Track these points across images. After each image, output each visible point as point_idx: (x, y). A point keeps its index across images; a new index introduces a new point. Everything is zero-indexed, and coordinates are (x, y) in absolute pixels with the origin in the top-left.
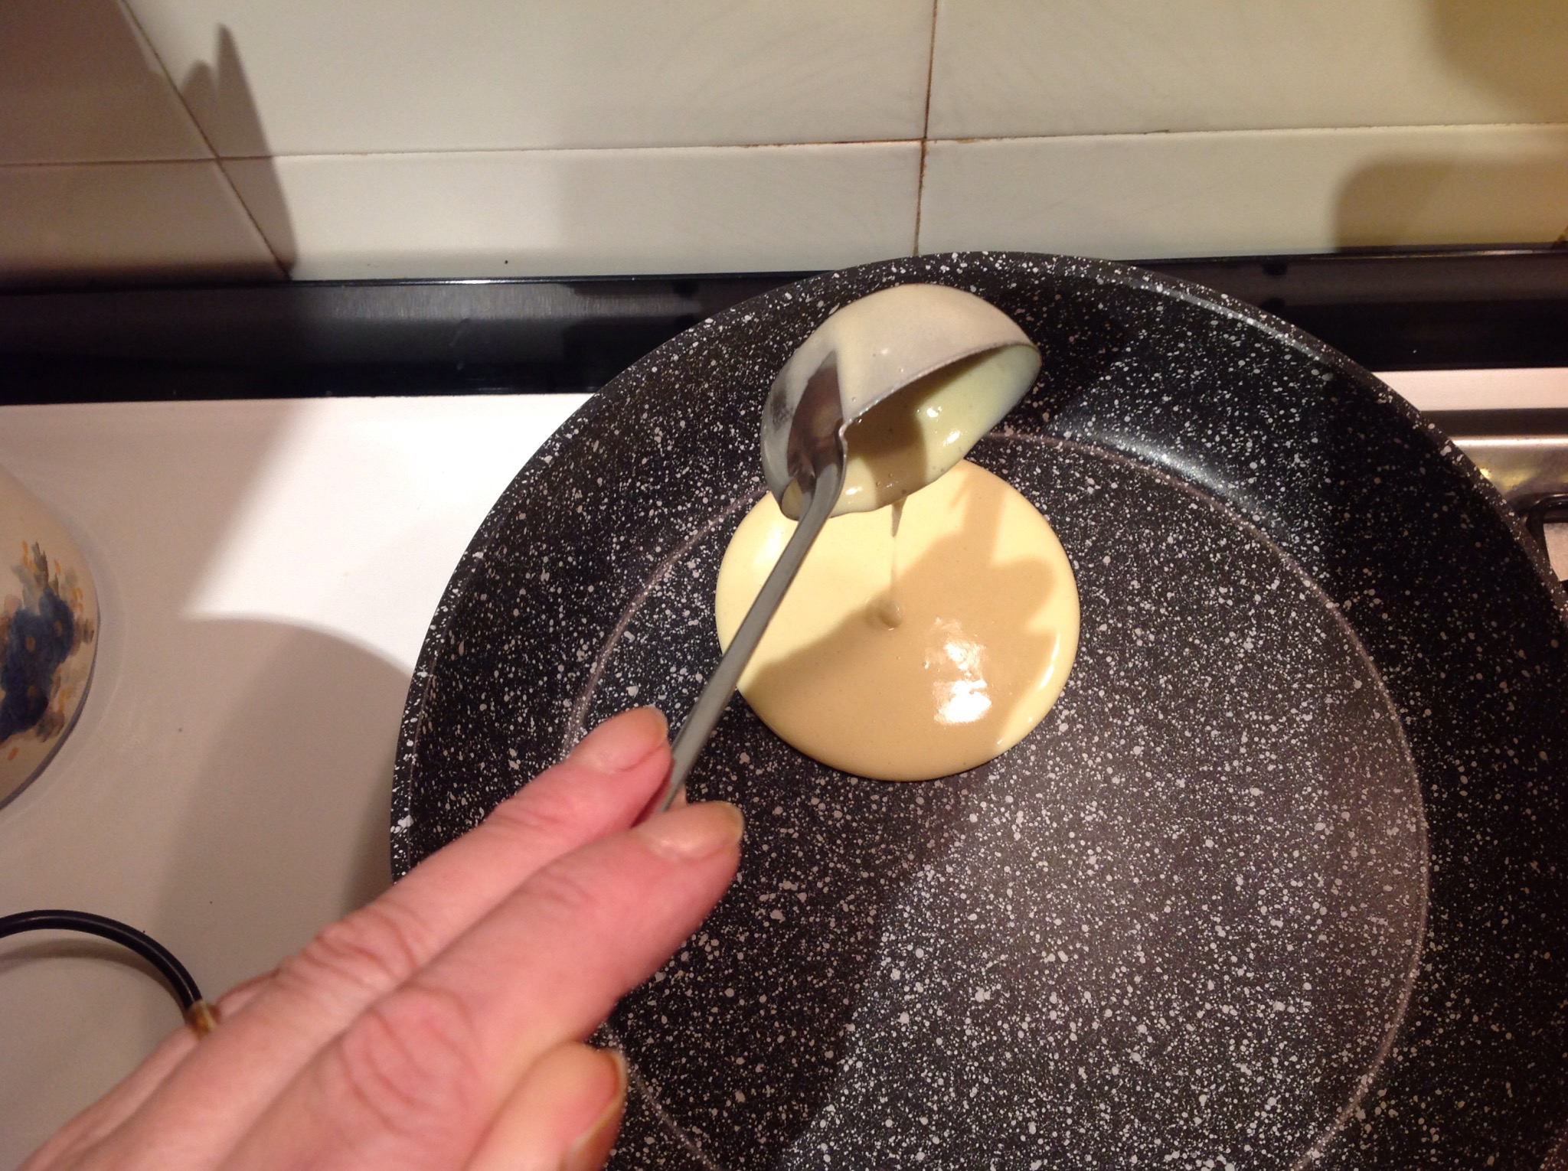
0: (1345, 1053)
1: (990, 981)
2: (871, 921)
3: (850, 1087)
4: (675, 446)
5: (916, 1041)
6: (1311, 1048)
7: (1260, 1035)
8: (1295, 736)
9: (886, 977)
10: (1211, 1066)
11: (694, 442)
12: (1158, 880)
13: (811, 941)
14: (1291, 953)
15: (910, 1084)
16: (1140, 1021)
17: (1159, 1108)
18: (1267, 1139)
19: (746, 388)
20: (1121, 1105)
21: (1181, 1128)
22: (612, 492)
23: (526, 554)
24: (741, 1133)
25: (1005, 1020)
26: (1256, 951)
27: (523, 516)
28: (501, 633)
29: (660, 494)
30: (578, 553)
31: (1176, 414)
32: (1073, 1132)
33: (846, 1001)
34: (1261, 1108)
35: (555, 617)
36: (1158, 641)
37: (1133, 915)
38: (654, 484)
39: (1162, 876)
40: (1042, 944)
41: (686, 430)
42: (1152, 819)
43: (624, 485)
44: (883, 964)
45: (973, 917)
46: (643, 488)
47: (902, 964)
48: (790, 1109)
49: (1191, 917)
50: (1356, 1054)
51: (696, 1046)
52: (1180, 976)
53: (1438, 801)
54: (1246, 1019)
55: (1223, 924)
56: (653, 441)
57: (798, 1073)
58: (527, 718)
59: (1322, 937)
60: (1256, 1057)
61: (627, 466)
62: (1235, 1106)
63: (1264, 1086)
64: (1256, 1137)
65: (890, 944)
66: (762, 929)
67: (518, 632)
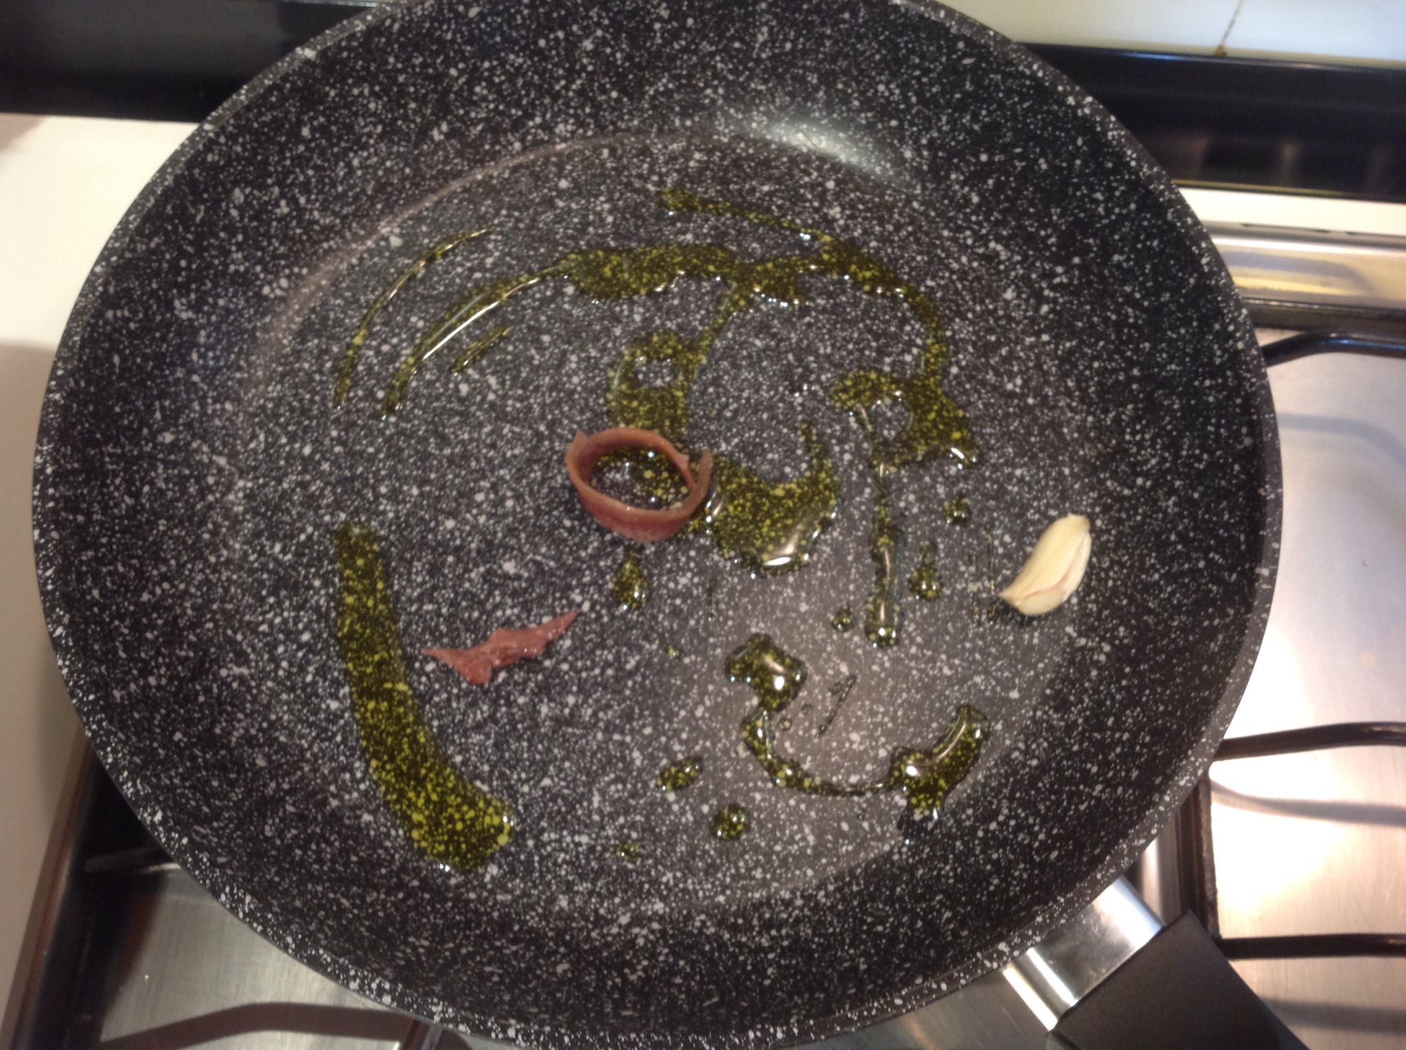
0: (670, 875)
1: (526, 565)
2: (509, 454)
3: (369, 519)
4: (769, 58)
5: (439, 544)
6: (654, 842)
7: (634, 795)
8: (921, 671)
9: (473, 491)
10: (579, 771)
11: (786, 71)
12: (706, 640)
13: (463, 423)
14: (724, 778)
15: (401, 558)
16: (577, 694)
17: (515, 752)
18: (549, 855)
19: (858, 65)
20: (496, 722)
21: (509, 779)
22: (693, 41)
24: (279, 469)
25: (503, 595)
26: (704, 748)
29: (729, 85)
31: (1131, 391)
32: (449, 700)
33: (433, 476)
34: (573, 833)
36: (916, 517)
37: (661, 636)
38: (730, 71)
39: (711, 640)
40: (584, 585)
41: (786, 54)
42: (755, 605)
43: (706, 47)
44: (482, 483)
45: (567, 523)
46: (719, 65)
47: (492, 496)
48: (323, 489)
49: (694, 682)
50: (676, 885)
51: (324, 398)
52: (637, 702)
53: (959, 823)
54: (639, 775)
55: (707, 709)
56: (755, 35)
57: (353, 478)
58: (480, 121)
59: (758, 796)
60: (613, 803)
61: (721, 36)
62: (559, 812)
63: (593, 823)
64: (544, 845)
65: (502, 479)
66: (445, 385)
67: (531, 58)
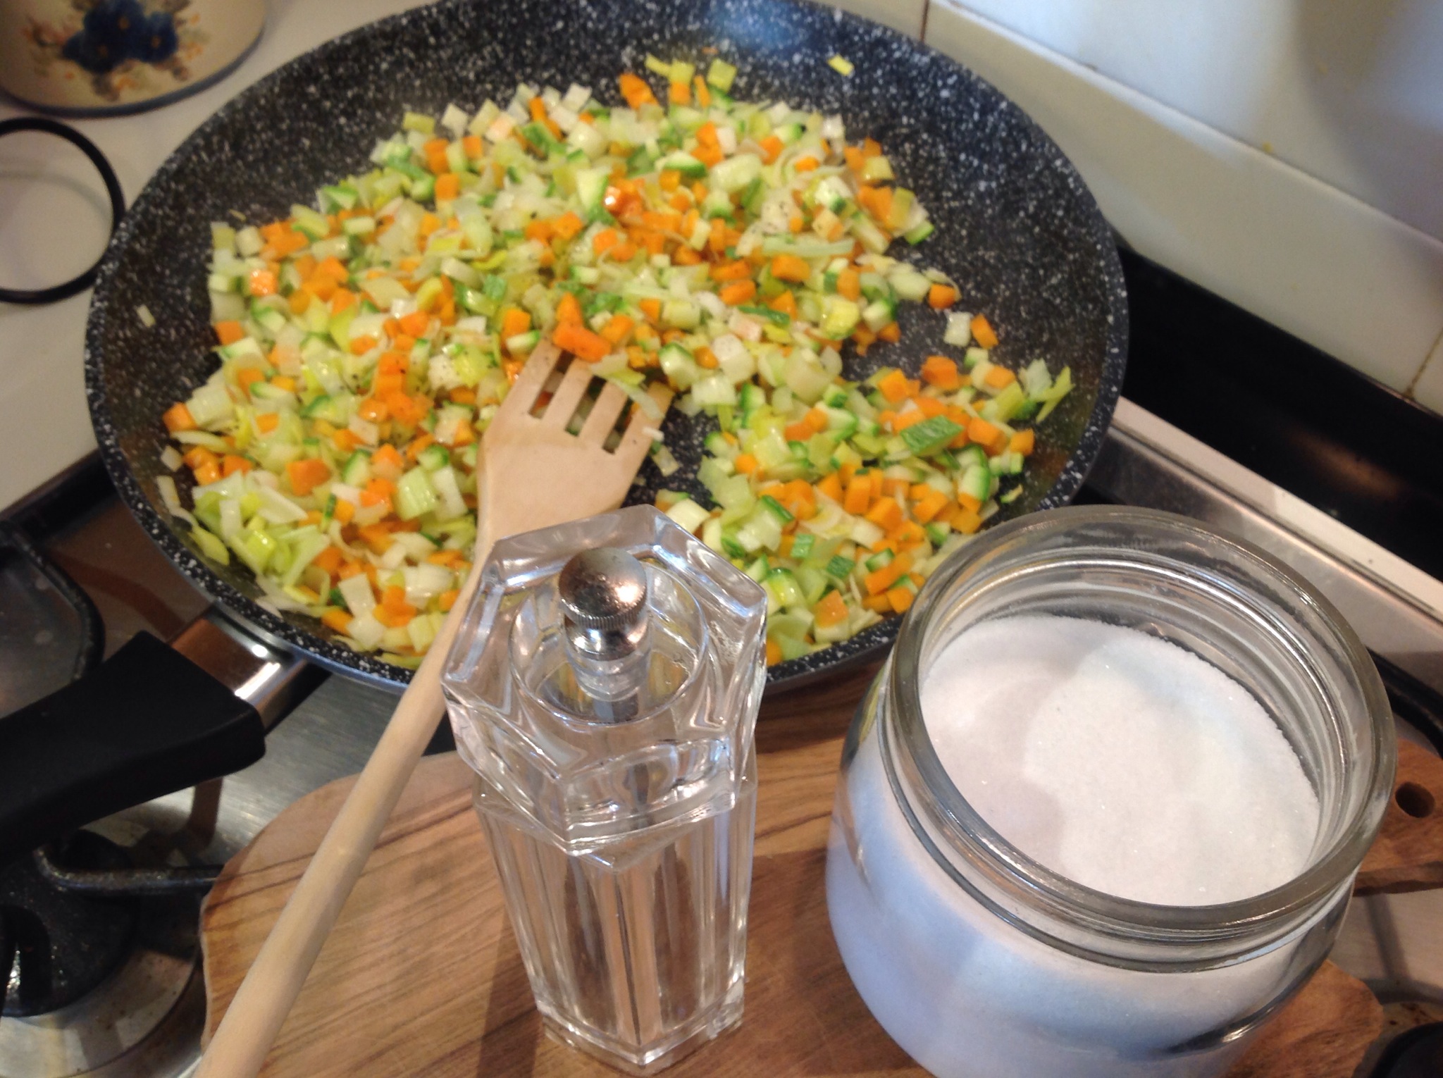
23: (1001, 161)
27: (1024, 147)
28: (951, 140)
30: (992, 218)
35: (954, 198)
